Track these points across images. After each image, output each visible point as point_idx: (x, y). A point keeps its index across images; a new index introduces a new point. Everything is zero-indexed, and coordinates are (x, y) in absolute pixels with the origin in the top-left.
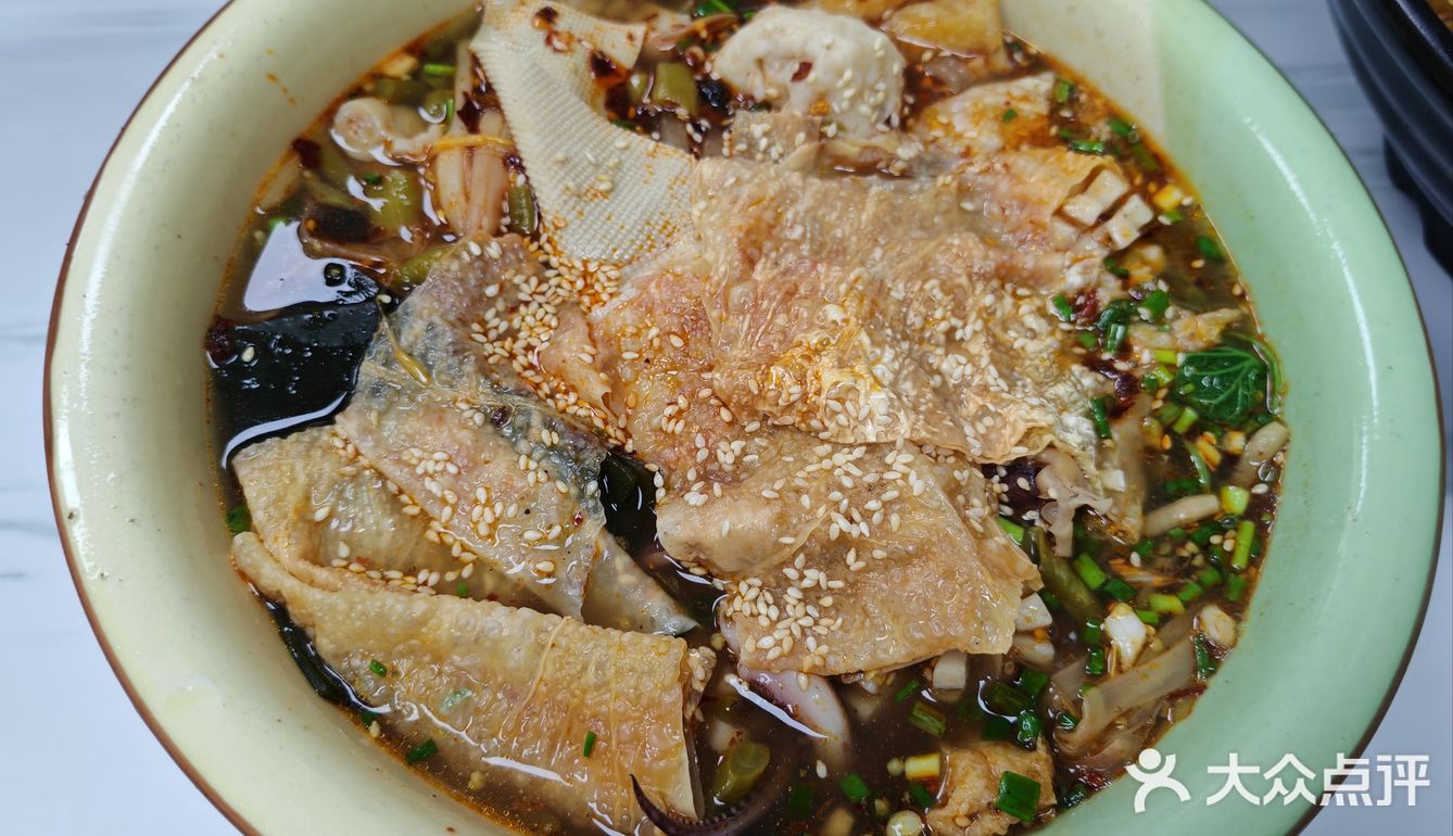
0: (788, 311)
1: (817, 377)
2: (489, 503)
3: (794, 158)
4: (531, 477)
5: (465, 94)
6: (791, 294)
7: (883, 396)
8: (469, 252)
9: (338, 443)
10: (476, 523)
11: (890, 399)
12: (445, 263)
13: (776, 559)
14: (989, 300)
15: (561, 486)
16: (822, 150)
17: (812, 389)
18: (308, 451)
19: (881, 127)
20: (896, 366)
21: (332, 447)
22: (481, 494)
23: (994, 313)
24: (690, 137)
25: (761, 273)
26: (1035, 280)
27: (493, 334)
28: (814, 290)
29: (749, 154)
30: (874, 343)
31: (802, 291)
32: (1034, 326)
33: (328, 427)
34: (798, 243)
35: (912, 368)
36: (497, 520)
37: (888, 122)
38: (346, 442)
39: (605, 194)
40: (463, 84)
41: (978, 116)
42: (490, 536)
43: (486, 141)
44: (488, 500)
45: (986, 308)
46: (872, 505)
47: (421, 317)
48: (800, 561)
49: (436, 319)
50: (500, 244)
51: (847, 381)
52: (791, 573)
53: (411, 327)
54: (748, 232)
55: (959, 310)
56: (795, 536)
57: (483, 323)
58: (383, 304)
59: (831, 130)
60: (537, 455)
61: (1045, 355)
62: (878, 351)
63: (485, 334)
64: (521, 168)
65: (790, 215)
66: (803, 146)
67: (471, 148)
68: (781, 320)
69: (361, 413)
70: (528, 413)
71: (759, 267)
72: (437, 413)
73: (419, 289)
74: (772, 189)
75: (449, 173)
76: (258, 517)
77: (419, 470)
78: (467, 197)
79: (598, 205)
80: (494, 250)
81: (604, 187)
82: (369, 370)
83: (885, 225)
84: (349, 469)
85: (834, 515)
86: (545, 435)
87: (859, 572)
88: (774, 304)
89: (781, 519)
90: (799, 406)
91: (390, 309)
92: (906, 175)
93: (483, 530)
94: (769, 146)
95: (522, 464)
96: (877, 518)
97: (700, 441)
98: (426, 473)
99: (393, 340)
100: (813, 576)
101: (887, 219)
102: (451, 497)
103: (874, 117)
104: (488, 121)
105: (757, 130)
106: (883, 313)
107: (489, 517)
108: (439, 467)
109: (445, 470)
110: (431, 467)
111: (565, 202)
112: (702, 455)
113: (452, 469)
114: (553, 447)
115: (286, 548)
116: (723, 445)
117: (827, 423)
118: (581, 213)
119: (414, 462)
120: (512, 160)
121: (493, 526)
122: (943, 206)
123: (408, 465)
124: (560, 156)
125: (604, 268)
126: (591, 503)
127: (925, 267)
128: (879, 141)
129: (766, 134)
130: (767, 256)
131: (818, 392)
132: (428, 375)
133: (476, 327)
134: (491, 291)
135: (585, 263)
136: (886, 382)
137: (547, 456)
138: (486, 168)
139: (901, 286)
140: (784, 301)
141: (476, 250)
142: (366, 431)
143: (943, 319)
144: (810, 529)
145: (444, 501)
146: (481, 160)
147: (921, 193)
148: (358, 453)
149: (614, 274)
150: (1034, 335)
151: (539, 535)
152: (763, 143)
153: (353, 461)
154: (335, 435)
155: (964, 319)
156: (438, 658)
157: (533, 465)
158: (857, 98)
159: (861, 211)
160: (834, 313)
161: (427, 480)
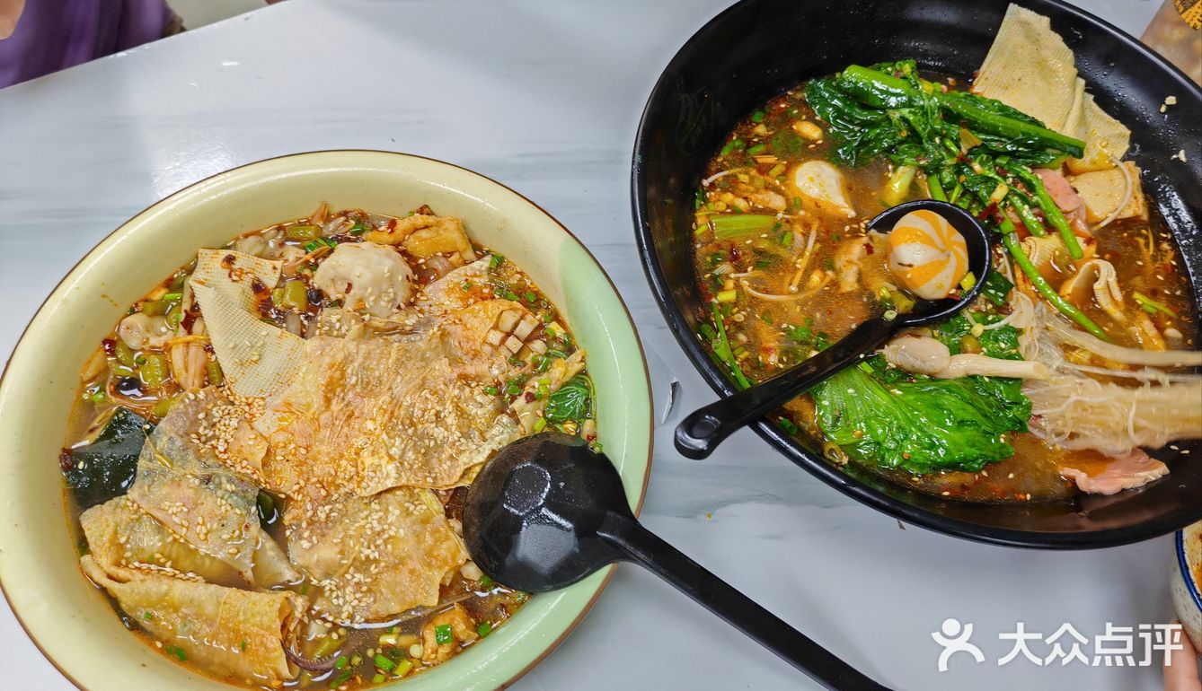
0: (349, 425)
1: (363, 463)
2: (204, 524)
3: (352, 334)
4: (223, 509)
5: (186, 311)
6: (350, 416)
7: (393, 465)
8: (189, 399)
9: (129, 504)
10: (198, 534)
11: (397, 467)
12: (177, 405)
13: (342, 571)
14: (456, 392)
15: (238, 511)
16: (365, 325)
17: (360, 469)
18: (115, 509)
19: (395, 310)
20: (403, 446)
21: (127, 506)
22: (200, 520)
23: (460, 398)
24: (302, 322)
25: (336, 406)
26: (478, 378)
27: (203, 439)
28: (362, 413)
29: (329, 333)
30: (390, 438)
31: (356, 415)
32: (481, 401)
33: (124, 497)
34: (354, 386)
35: (412, 445)
36: (209, 532)
37: (399, 307)
38: (133, 502)
39: (256, 362)
40: (186, 306)
41: (450, 291)
42: (206, 539)
43: (196, 339)
44: (204, 522)
45: (455, 396)
46: (379, 542)
47: (165, 434)
48: (352, 570)
49: (173, 435)
50: (205, 391)
51: (376, 461)
52: (348, 576)
53: (161, 441)
54: (327, 385)
55: (441, 401)
56: (348, 559)
57: (197, 434)
58: (146, 430)
59: (367, 317)
60: (226, 497)
61: (487, 415)
62: (393, 441)
63: (199, 439)
64: (213, 353)
65: (349, 371)
66: (356, 327)
67: (188, 343)
68: (345, 430)
69: (140, 487)
70: (219, 476)
71: (334, 402)
72: (177, 483)
73: (164, 419)
74: (340, 357)
75: (177, 356)
76: (92, 547)
77: (170, 512)
78: (187, 370)
79: (252, 368)
80: (201, 395)
81: (255, 358)
82: (142, 464)
83: (403, 362)
84: (134, 516)
85: (362, 549)
86: (229, 487)
87: (377, 574)
88: (342, 423)
89: (342, 552)
90: (355, 477)
91: (149, 432)
92: (411, 332)
93: (202, 537)
94: (340, 327)
95: (219, 502)
96: (382, 547)
97: (309, 507)
98: (173, 513)
99: (152, 447)
100: (359, 577)
101: (404, 359)
102: (185, 523)
103: (389, 306)
104: (197, 326)
105: (334, 318)
106: (397, 418)
107: (205, 531)
108: (179, 510)
109: (182, 510)
110: (175, 510)
111: (235, 369)
112: (309, 514)
113: (185, 510)
114: (233, 492)
115: (106, 561)
116: (320, 508)
117: (370, 483)
118: (243, 374)
119: (167, 508)
120: (209, 349)
121: (206, 534)
122: (433, 346)
123: (164, 510)
124: (231, 345)
125: (256, 400)
126: (253, 518)
127: (424, 384)
128: (394, 319)
129: (338, 321)
130: (338, 396)
131: (363, 470)
132: (171, 463)
133: (194, 436)
134: (201, 416)
135: (247, 399)
136: (397, 457)
137: (230, 497)
138: (196, 354)
139: (408, 399)
140: (346, 420)
141: (192, 396)
142: (143, 496)
143: (432, 408)
144: (353, 556)
145: (182, 525)
146: (193, 349)
147: (422, 342)
148: (139, 507)
149: (262, 403)
150: (482, 405)
151: (229, 536)
152: (338, 325)
153: (136, 512)
154: (128, 499)
155: (444, 405)
156: (176, 610)
157: (224, 502)
158: (379, 297)
159: (388, 359)
160: (370, 425)
161: (173, 516)
